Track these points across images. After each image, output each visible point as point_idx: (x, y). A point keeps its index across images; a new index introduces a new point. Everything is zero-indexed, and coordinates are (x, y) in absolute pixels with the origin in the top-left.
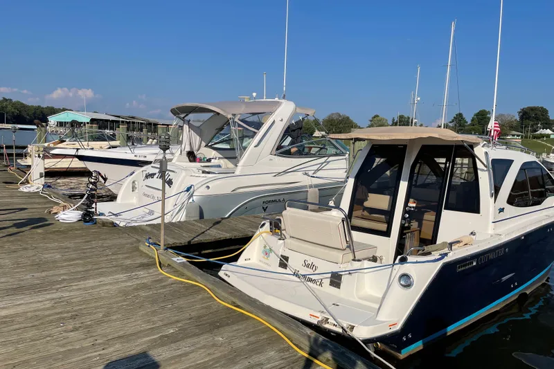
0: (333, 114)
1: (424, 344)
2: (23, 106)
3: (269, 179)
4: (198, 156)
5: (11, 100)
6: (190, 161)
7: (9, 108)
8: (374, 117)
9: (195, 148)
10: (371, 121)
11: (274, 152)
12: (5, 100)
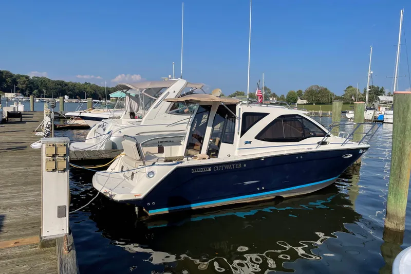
0: (312, 87)
1: (169, 211)
2: (97, 87)
3: (164, 128)
4: (136, 115)
5: (90, 83)
6: (131, 118)
7: (89, 89)
8: (348, 88)
9: (135, 111)
10: (345, 91)
11: (168, 111)
12: (86, 83)
